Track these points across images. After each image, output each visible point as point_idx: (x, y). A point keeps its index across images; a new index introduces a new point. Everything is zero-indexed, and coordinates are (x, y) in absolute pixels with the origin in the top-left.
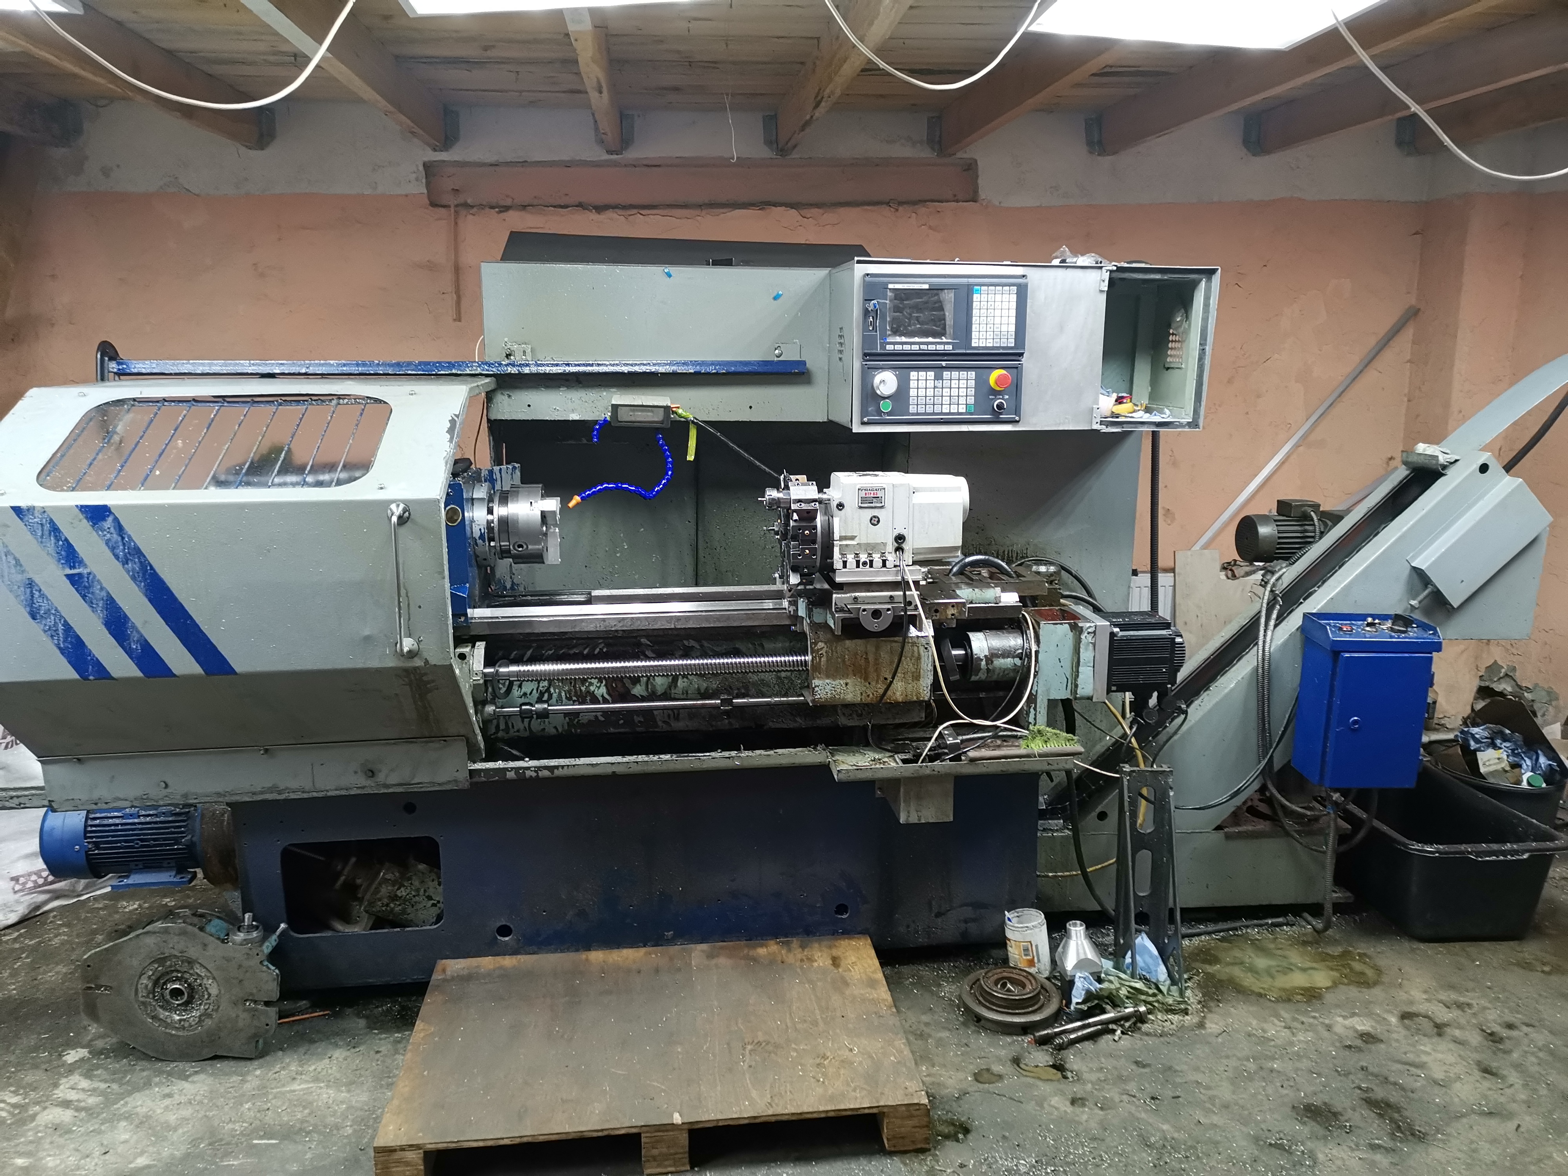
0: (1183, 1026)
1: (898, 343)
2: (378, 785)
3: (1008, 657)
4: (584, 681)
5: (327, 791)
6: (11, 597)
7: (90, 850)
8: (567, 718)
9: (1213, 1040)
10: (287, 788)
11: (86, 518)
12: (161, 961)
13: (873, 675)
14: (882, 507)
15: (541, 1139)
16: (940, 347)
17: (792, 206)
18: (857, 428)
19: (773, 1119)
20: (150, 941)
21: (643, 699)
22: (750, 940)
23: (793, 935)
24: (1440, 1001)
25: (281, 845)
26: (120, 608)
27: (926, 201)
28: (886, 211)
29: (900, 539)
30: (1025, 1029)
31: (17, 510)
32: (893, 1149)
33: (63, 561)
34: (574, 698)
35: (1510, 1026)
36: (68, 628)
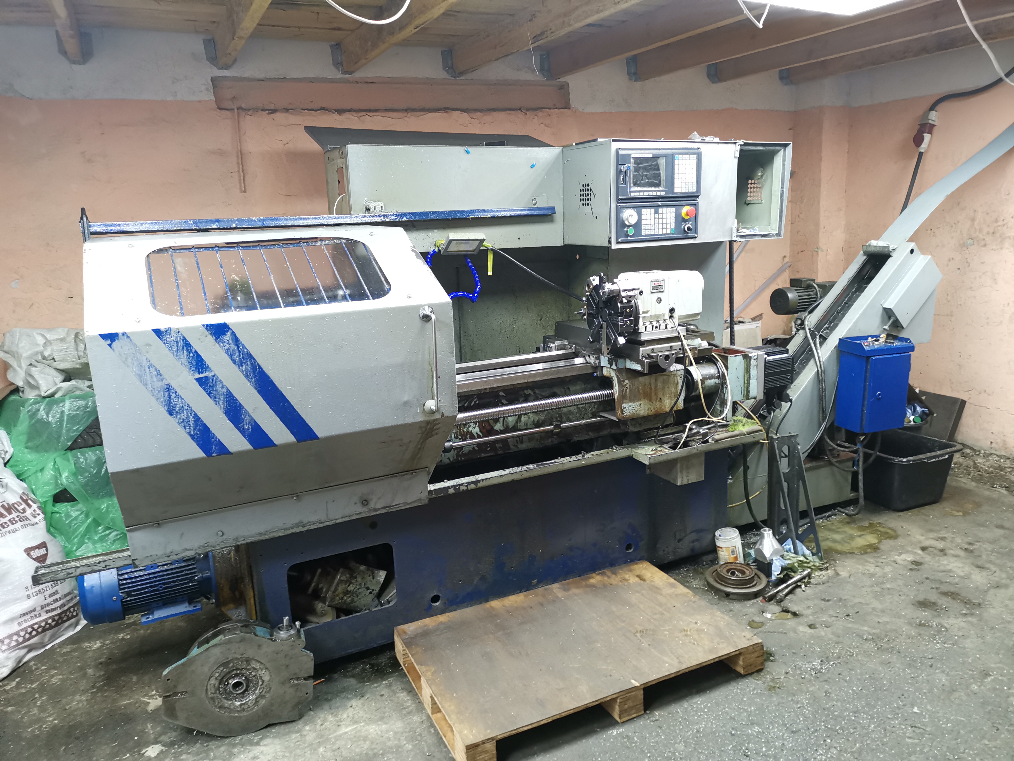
0: (829, 576)
1: (636, 191)
2: (370, 510)
3: (712, 379)
4: (465, 425)
5: (336, 520)
6: (153, 399)
7: (124, 598)
8: (456, 451)
9: (849, 580)
10: (309, 522)
11: (211, 334)
12: (225, 664)
13: (654, 397)
14: (663, 291)
15: (564, 715)
16: (659, 193)
17: (464, 110)
18: (614, 246)
19: (687, 671)
20: (217, 651)
21: (501, 432)
22: (580, 576)
23: (604, 568)
24: (932, 538)
25: (287, 566)
26: (237, 400)
27: (542, 108)
28: (520, 114)
29: (672, 310)
30: (756, 595)
31: (158, 332)
32: (746, 673)
33: (193, 369)
34: (460, 437)
35: (970, 544)
36: (197, 419)
